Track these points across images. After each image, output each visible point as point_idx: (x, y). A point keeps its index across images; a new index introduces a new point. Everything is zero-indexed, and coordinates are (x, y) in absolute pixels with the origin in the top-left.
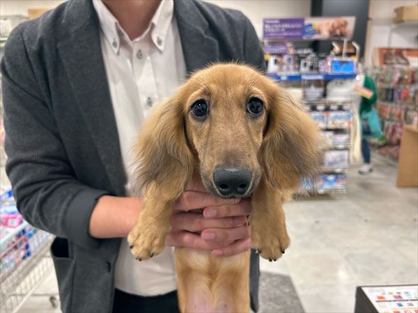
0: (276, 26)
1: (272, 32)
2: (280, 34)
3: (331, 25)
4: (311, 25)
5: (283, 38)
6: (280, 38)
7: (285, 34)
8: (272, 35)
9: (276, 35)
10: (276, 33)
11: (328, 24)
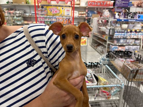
0: (120, 2)
1: (118, 4)
2: (121, 5)
3: (138, 3)
4: (131, 2)
5: (122, 6)
6: (121, 6)
7: (123, 5)
8: (118, 5)
9: (119, 5)
10: (120, 4)
11: (137, 2)
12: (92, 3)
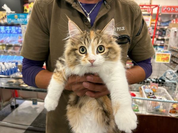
12: (167, 9)
